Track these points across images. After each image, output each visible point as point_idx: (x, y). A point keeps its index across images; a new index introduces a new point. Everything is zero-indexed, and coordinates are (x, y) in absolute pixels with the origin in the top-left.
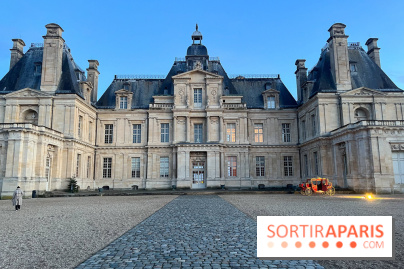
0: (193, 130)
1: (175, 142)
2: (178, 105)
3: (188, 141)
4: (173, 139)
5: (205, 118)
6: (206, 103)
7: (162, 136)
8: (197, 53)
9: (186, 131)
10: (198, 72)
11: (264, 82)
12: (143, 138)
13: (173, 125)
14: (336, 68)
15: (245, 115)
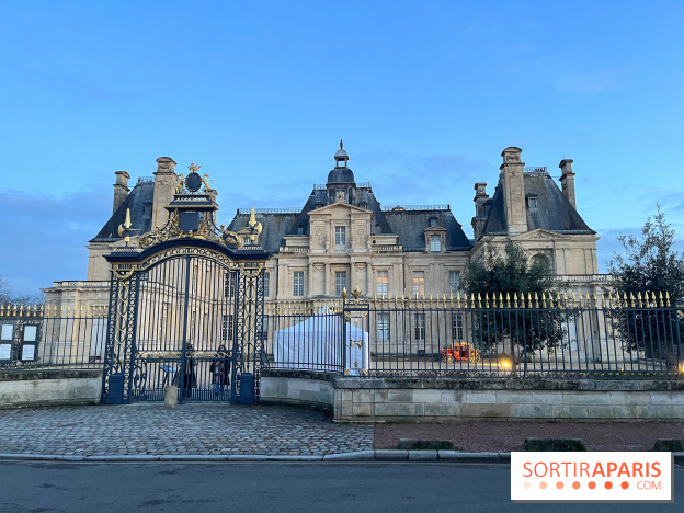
0: (334, 280)
1: (310, 296)
2: (316, 249)
3: (327, 294)
4: (308, 292)
5: (349, 265)
6: (350, 246)
7: (295, 287)
8: (341, 179)
9: (324, 281)
10: (340, 206)
11: (428, 216)
12: (272, 290)
13: (308, 274)
14: (509, 205)
15: (400, 260)
